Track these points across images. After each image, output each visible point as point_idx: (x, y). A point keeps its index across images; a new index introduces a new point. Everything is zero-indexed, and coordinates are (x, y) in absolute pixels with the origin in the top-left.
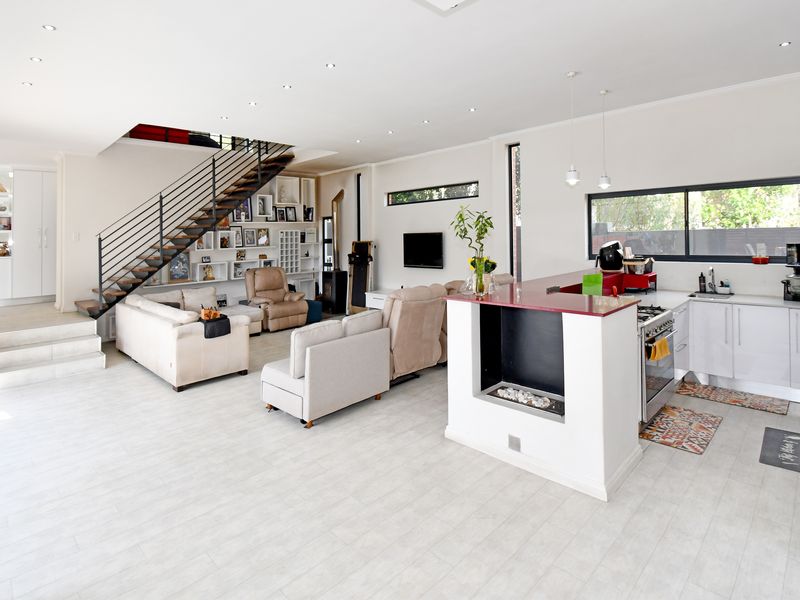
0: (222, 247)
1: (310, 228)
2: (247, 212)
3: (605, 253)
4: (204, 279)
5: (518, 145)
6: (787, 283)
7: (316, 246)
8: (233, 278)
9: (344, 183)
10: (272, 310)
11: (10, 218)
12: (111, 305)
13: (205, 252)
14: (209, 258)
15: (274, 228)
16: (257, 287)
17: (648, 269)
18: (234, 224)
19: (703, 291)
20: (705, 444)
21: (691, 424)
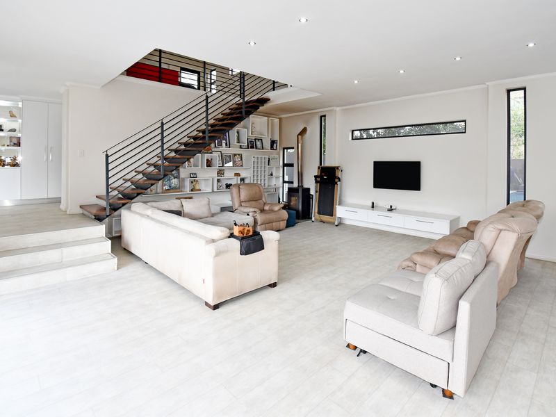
0: (207, 166)
1: (273, 154)
2: (226, 141)
4: (192, 190)
7: (278, 168)
8: (215, 190)
9: (307, 122)
10: (260, 218)
11: (19, 138)
12: (115, 208)
13: (193, 170)
14: (195, 174)
15: (246, 153)
16: (242, 198)
18: (216, 149)
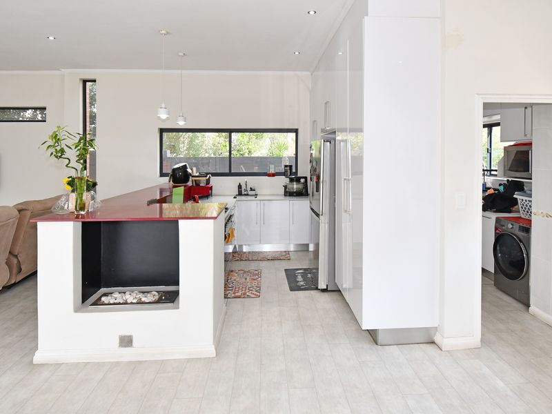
3: (177, 172)
5: (95, 81)
6: (285, 187)
17: (208, 182)
19: (240, 194)
20: (259, 290)
21: (246, 279)
